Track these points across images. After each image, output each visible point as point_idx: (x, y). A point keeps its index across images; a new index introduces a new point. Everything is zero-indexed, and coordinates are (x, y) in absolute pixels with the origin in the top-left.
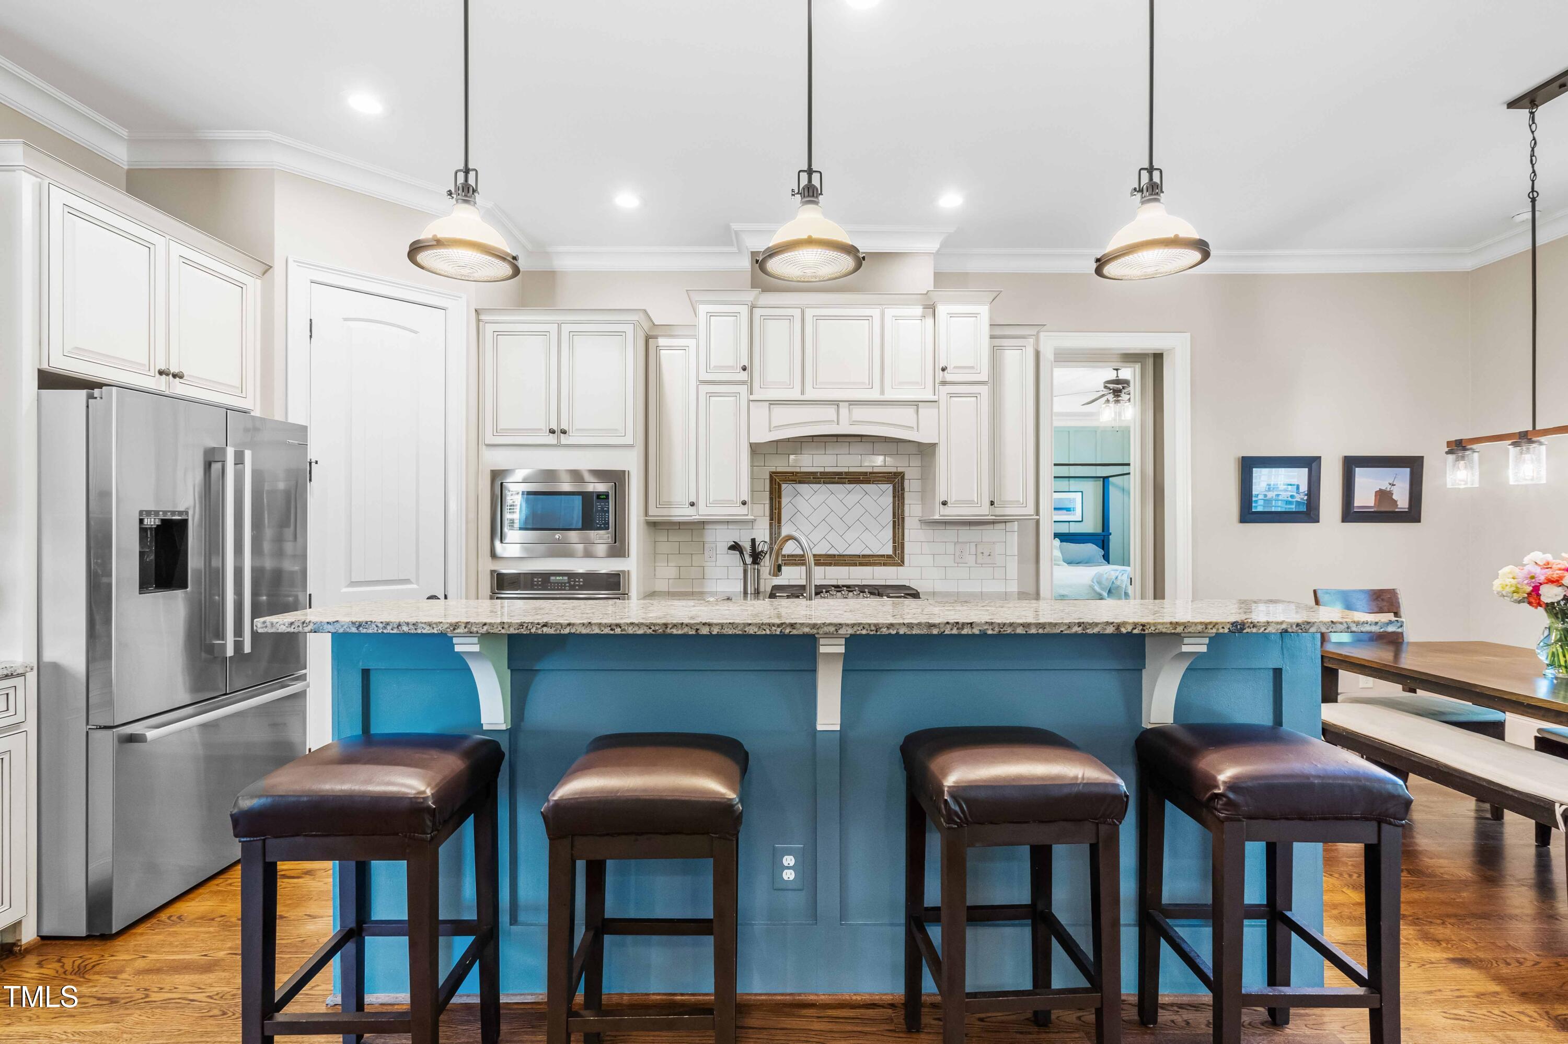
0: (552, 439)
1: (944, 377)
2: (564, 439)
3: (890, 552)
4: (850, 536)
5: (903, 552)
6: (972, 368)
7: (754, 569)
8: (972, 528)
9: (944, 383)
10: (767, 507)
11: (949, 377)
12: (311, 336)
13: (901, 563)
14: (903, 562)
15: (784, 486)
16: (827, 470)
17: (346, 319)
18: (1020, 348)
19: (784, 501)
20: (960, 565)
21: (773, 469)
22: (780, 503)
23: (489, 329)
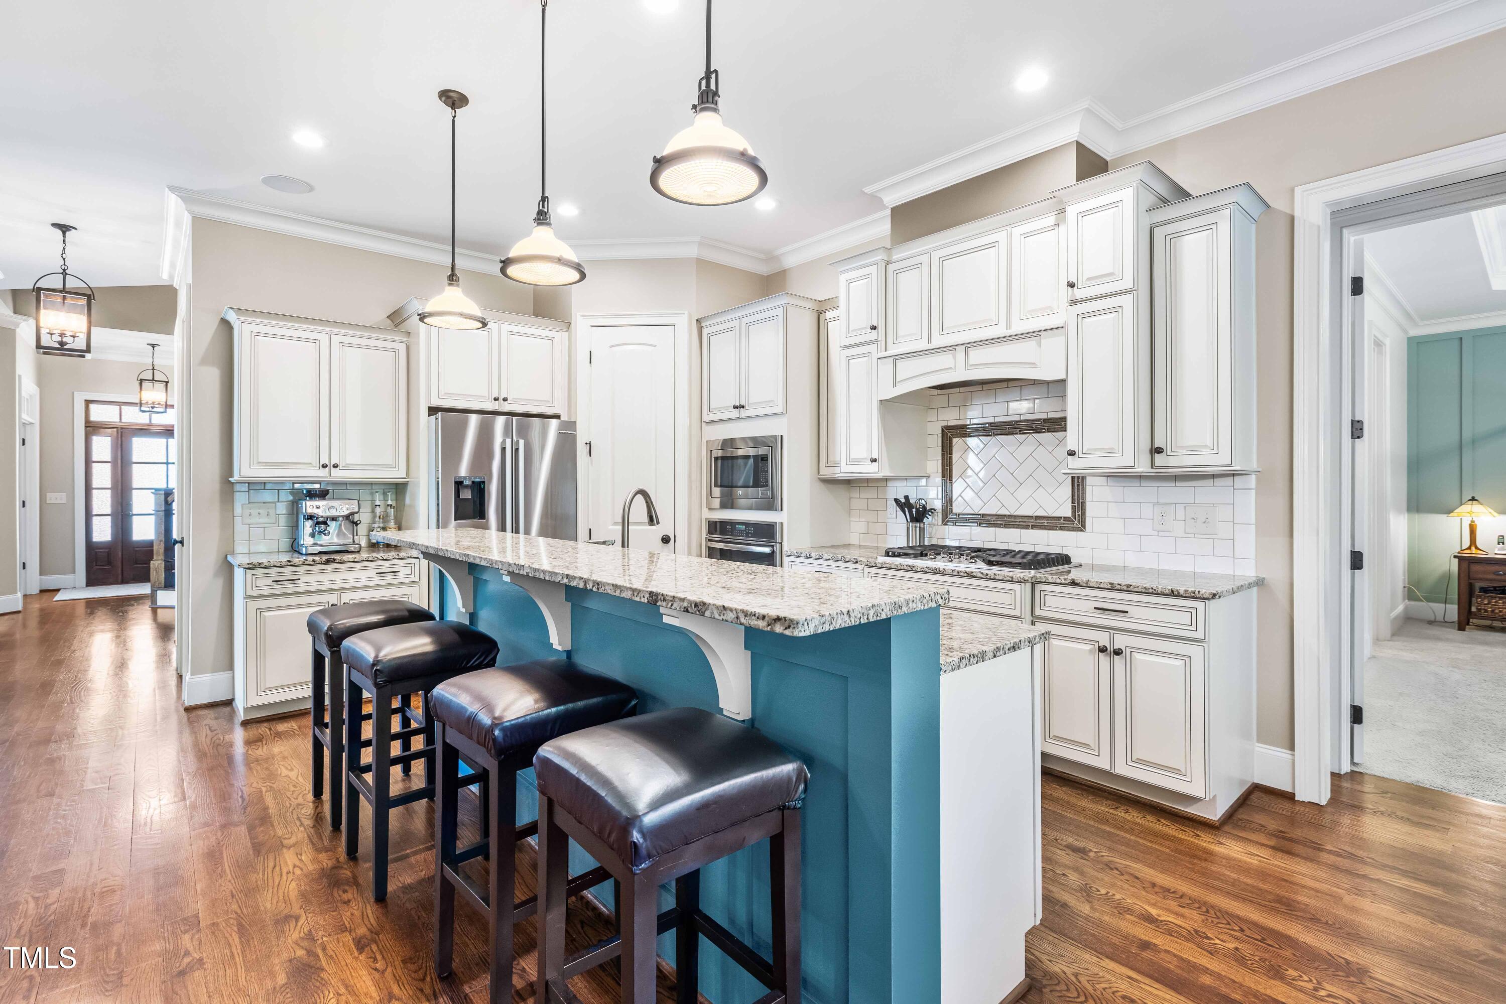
0: (735, 414)
1: (1073, 294)
2: (744, 413)
3: (1068, 514)
4: (1022, 494)
5: (1084, 514)
6: (1112, 274)
7: (916, 527)
8: (1178, 484)
9: (1074, 302)
10: (940, 463)
11: (1079, 294)
12: (590, 362)
13: (1082, 528)
14: (1084, 526)
15: (955, 440)
16: (998, 420)
17: (611, 347)
18: (1208, 227)
19: (955, 456)
20: (1161, 534)
21: (945, 424)
22: (951, 458)
23: (705, 332)
